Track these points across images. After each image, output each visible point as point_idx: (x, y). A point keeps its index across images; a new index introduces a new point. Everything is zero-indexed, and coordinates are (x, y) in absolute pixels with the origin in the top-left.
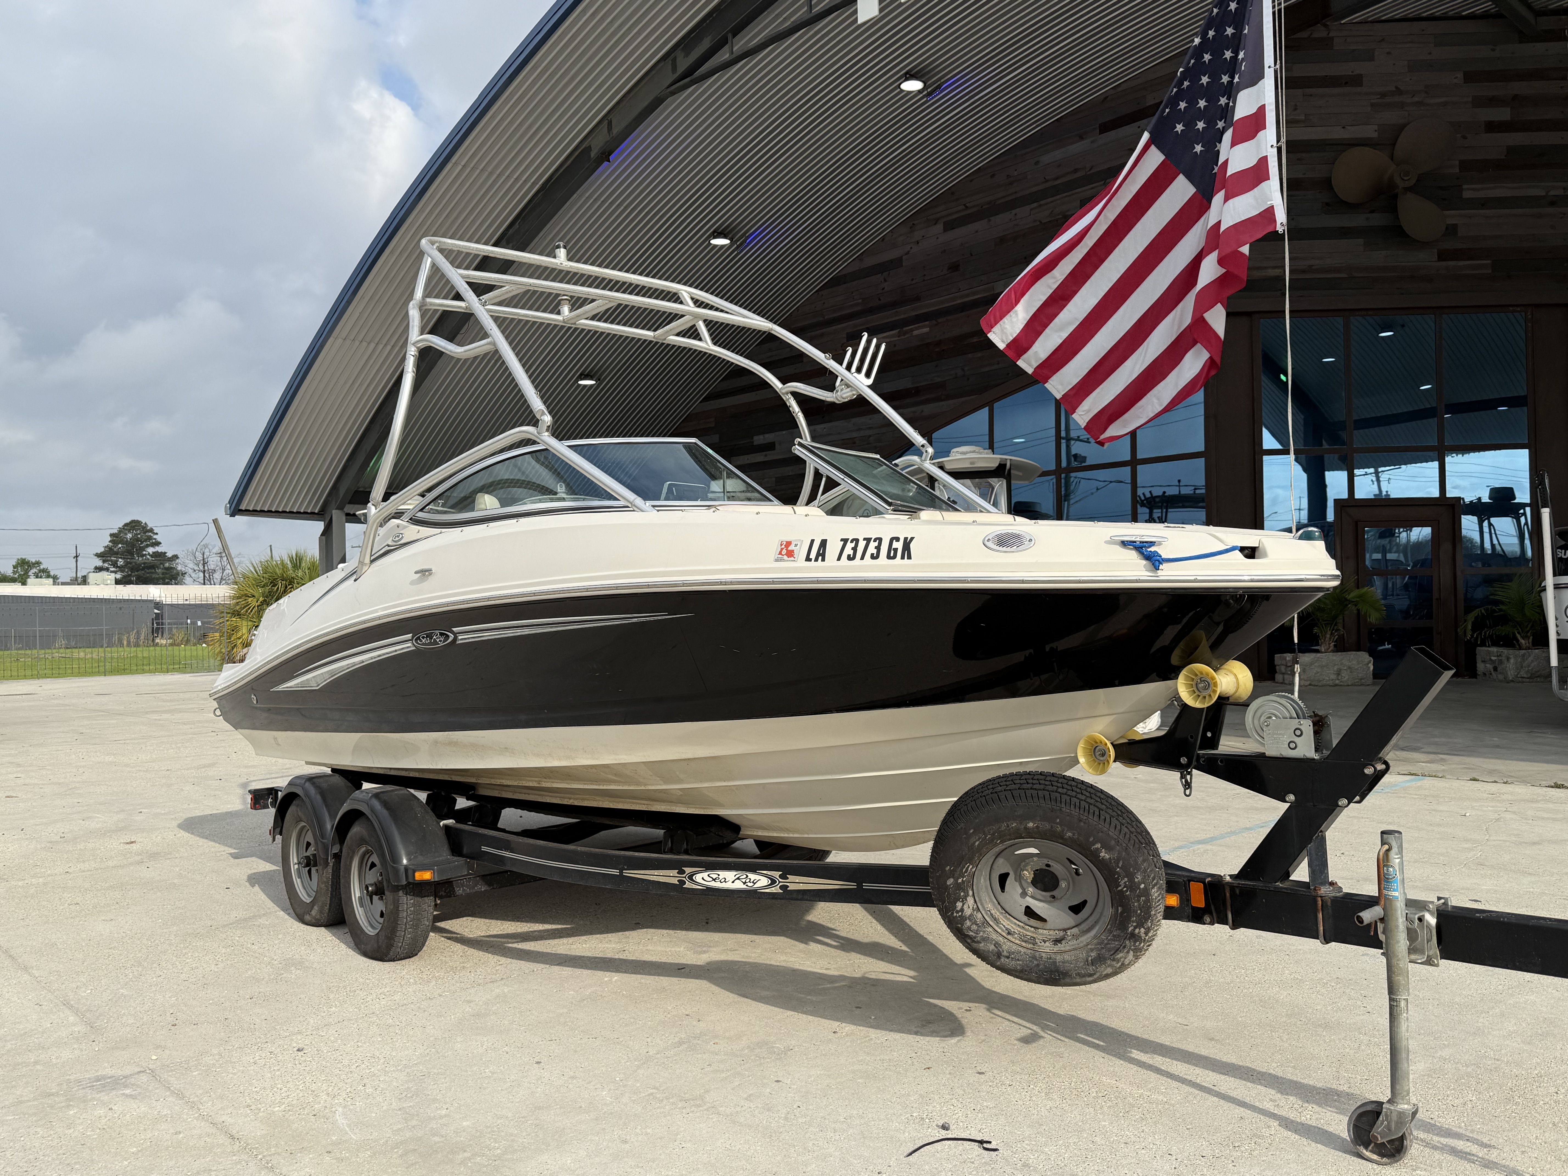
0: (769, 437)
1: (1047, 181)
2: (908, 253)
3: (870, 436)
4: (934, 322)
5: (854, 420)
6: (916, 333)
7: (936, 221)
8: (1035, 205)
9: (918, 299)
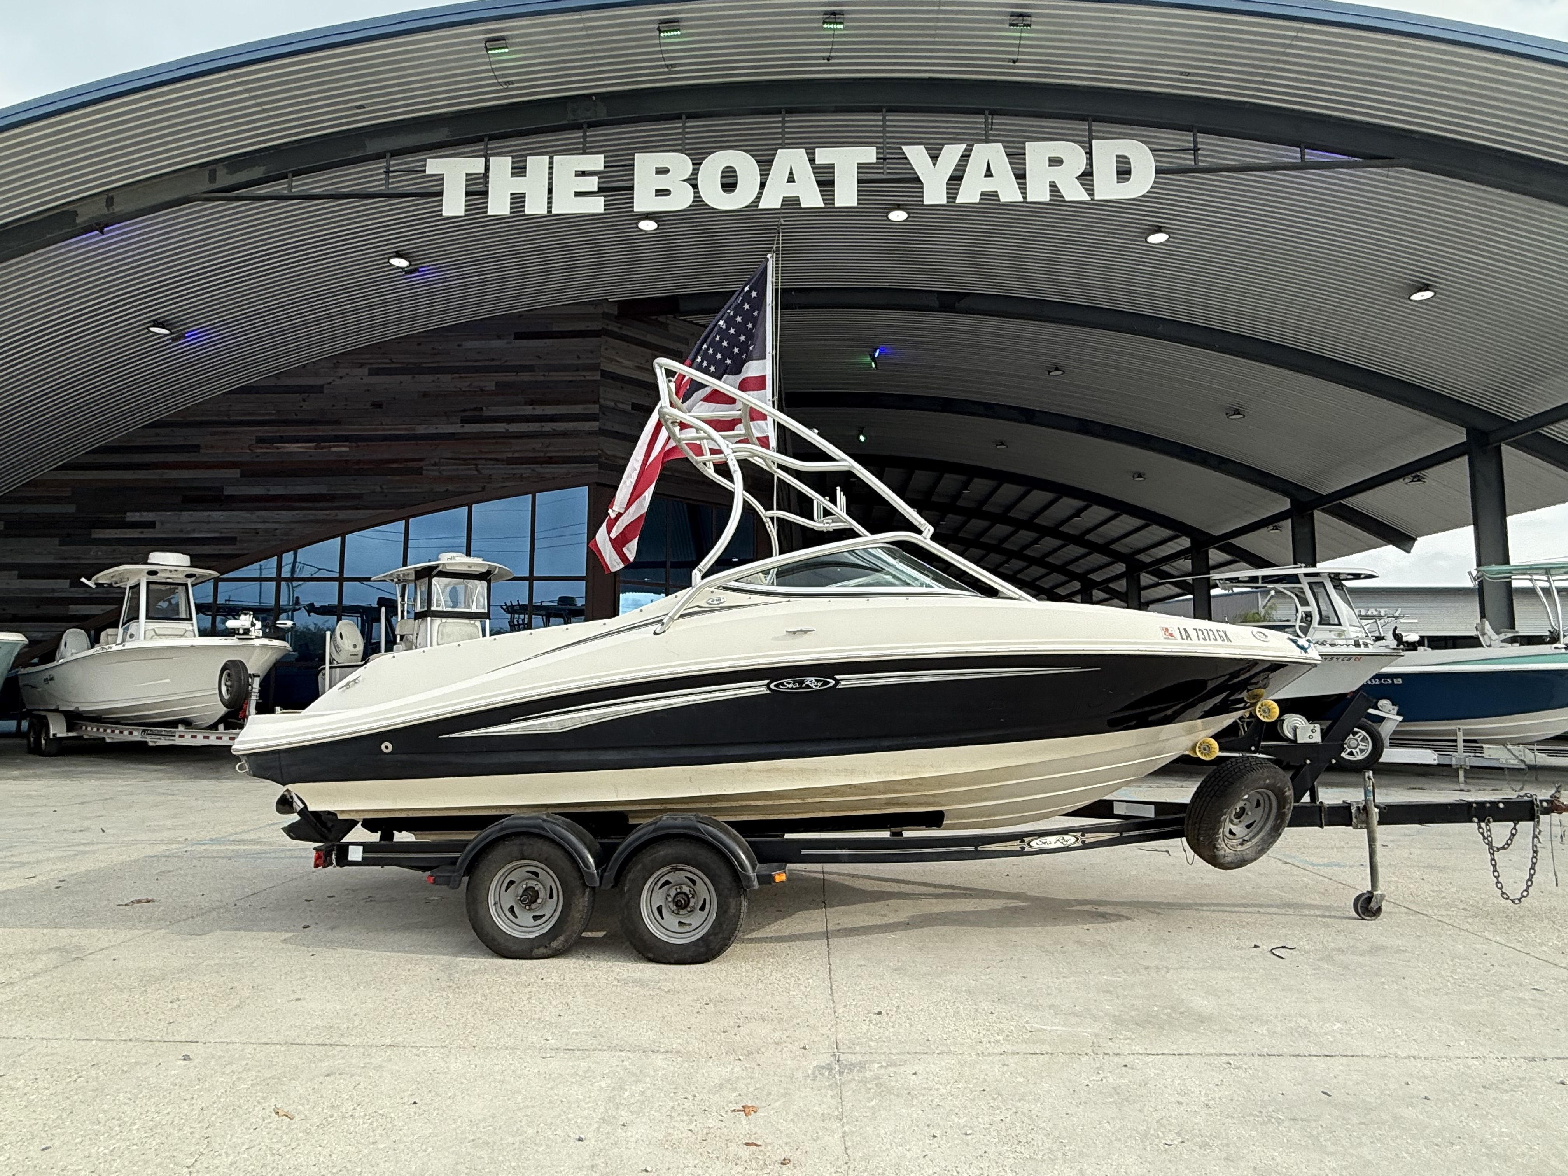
0: (149, 516)
1: (467, 361)
2: (330, 383)
3: (276, 529)
4: (354, 444)
5: (259, 513)
6: (333, 449)
7: (361, 365)
8: (457, 375)
9: (338, 422)
